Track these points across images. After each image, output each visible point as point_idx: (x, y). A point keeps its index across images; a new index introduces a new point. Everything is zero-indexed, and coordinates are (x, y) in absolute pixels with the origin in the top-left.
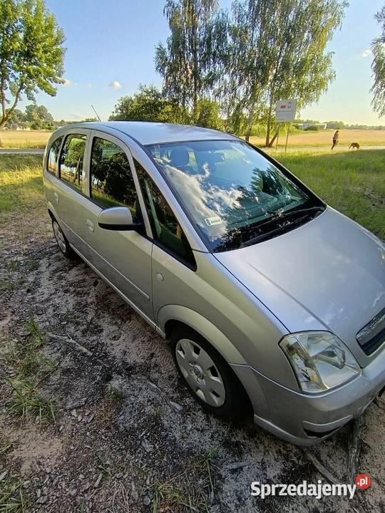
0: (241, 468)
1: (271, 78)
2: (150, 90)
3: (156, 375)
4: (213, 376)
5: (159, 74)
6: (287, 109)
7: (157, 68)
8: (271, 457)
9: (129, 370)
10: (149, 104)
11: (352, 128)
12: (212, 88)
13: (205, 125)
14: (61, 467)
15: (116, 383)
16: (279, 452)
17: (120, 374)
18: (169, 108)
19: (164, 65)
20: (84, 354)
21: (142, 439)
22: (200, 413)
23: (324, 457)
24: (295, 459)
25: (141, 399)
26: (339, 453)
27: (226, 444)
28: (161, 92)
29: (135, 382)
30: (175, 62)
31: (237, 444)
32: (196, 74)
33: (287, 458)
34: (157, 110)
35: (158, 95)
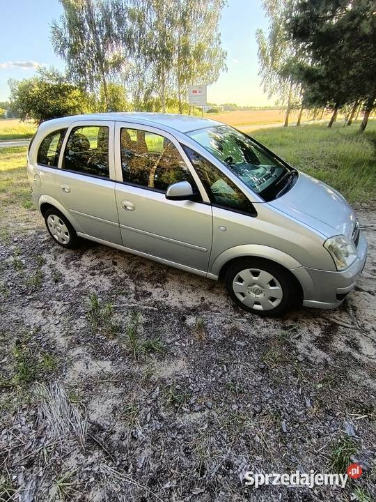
0: (300, 336)
1: (175, 62)
2: (51, 74)
3: (216, 308)
4: (272, 286)
5: (59, 56)
6: (198, 94)
7: (55, 50)
8: (312, 327)
9: (194, 311)
10: (53, 88)
11: (245, 109)
12: (119, 71)
13: (115, 110)
14: (194, 371)
15: (191, 320)
16: (315, 323)
17: (190, 314)
18: (77, 93)
19: (64, 46)
20: (152, 310)
21: (234, 341)
22: (259, 319)
23: (338, 318)
24: (324, 324)
25: (216, 323)
26: (344, 314)
27: (285, 328)
28: (64, 75)
29: (204, 316)
30: (76, 43)
31: (291, 327)
32: (100, 57)
33: (320, 324)
34: (64, 95)
35: (61, 79)
